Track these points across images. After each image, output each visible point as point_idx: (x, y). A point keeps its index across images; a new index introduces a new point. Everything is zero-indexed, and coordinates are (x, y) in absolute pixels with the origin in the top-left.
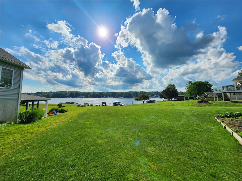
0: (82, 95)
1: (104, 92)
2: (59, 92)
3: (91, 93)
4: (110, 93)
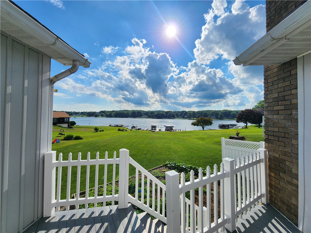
0: (145, 114)
1: (171, 111)
2: (122, 111)
3: (155, 112)
4: (179, 112)
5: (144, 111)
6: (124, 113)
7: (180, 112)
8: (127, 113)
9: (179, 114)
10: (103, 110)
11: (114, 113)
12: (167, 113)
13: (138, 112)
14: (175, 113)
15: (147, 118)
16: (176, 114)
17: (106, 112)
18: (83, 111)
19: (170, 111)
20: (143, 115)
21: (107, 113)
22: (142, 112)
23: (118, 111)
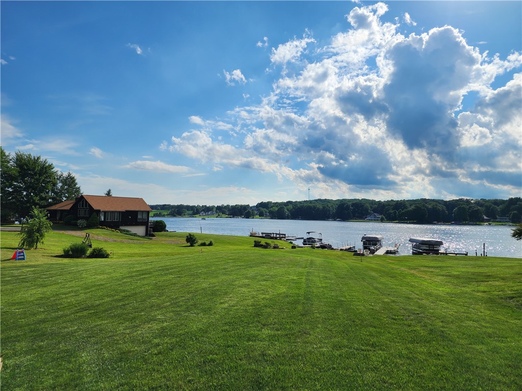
0: (375, 211)
1: (468, 201)
2: (311, 202)
3: (408, 205)
4: (497, 202)
5: (373, 202)
6: (315, 207)
7: (503, 202)
8: (324, 208)
9: (499, 208)
10: (265, 201)
11: (290, 207)
12: (450, 205)
13: (353, 205)
14: (481, 205)
15: (382, 221)
16: (488, 208)
17: (272, 205)
18: (220, 205)
19: (461, 200)
20: (370, 214)
21: (272, 207)
22: (368, 205)
23: (300, 202)
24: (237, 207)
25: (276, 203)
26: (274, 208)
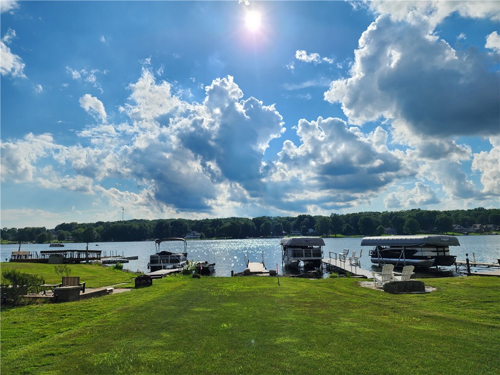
0: (194, 229)
2: (125, 222)
3: (223, 222)
6: (130, 227)
9: (292, 224)
14: (280, 222)
15: (201, 238)
16: (284, 224)
17: (77, 226)
20: (189, 232)
23: (113, 223)
24: (27, 230)
25: (83, 224)
26: (79, 229)
